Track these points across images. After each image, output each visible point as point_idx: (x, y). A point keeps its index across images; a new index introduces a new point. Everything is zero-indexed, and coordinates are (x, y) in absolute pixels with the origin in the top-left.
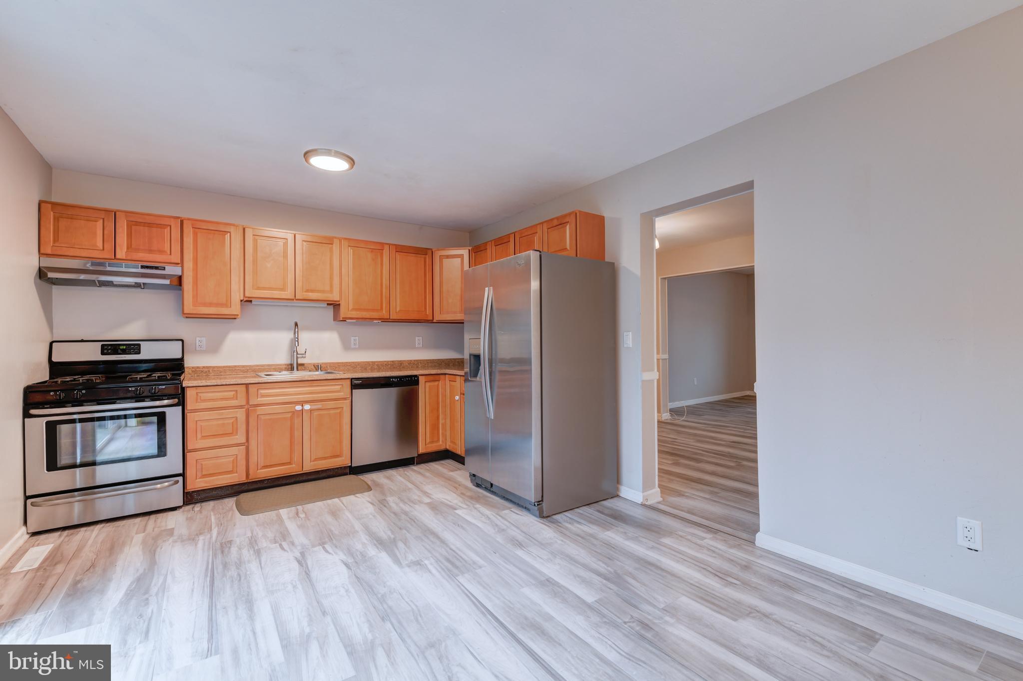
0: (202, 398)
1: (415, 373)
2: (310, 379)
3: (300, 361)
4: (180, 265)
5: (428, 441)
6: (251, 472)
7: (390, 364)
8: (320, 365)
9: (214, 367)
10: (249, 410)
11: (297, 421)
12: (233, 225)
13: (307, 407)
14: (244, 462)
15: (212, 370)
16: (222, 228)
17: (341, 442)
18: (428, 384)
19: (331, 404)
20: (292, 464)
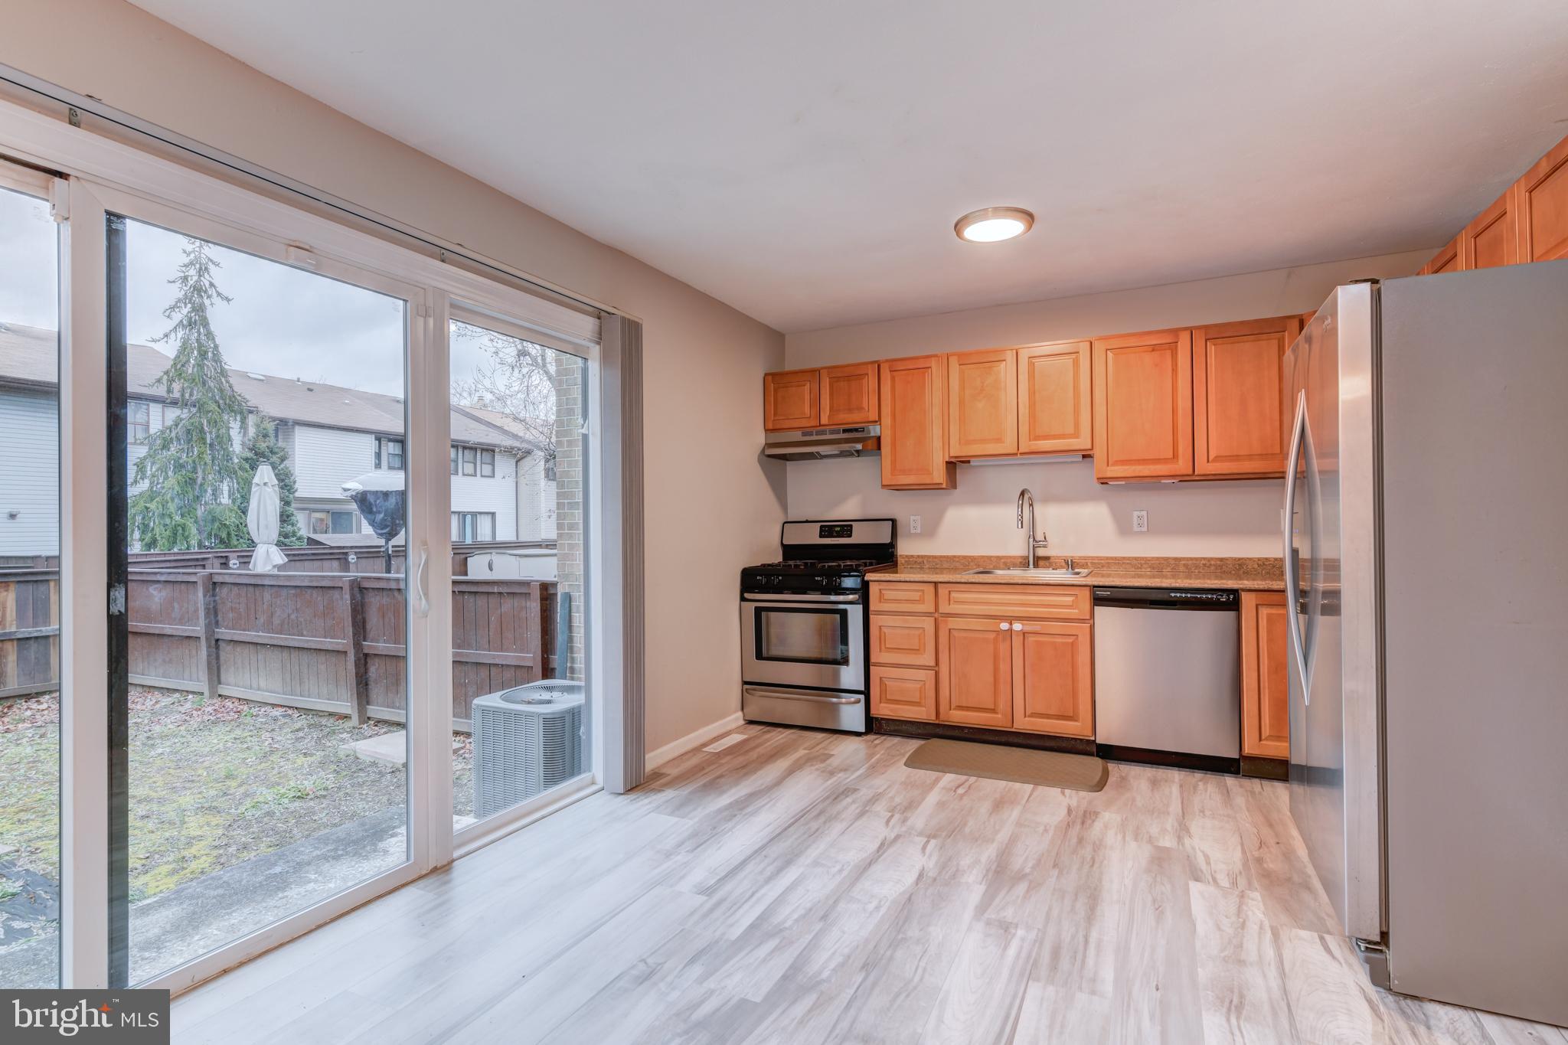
0: (886, 597)
1: (1231, 584)
2: (1020, 582)
3: (1041, 552)
4: (878, 423)
5: (1266, 732)
6: (942, 710)
7: (1214, 565)
8: (1071, 561)
9: (929, 557)
10: (938, 618)
11: (1004, 648)
12: (936, 356)
13: (1017, 626)
14: (932, 694)
15: (927, 561)
16: (921, 364)
17: (1074, 694)
18: (1264, 612)
19: (1056, 627)
20: (997, 713)
